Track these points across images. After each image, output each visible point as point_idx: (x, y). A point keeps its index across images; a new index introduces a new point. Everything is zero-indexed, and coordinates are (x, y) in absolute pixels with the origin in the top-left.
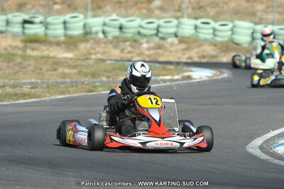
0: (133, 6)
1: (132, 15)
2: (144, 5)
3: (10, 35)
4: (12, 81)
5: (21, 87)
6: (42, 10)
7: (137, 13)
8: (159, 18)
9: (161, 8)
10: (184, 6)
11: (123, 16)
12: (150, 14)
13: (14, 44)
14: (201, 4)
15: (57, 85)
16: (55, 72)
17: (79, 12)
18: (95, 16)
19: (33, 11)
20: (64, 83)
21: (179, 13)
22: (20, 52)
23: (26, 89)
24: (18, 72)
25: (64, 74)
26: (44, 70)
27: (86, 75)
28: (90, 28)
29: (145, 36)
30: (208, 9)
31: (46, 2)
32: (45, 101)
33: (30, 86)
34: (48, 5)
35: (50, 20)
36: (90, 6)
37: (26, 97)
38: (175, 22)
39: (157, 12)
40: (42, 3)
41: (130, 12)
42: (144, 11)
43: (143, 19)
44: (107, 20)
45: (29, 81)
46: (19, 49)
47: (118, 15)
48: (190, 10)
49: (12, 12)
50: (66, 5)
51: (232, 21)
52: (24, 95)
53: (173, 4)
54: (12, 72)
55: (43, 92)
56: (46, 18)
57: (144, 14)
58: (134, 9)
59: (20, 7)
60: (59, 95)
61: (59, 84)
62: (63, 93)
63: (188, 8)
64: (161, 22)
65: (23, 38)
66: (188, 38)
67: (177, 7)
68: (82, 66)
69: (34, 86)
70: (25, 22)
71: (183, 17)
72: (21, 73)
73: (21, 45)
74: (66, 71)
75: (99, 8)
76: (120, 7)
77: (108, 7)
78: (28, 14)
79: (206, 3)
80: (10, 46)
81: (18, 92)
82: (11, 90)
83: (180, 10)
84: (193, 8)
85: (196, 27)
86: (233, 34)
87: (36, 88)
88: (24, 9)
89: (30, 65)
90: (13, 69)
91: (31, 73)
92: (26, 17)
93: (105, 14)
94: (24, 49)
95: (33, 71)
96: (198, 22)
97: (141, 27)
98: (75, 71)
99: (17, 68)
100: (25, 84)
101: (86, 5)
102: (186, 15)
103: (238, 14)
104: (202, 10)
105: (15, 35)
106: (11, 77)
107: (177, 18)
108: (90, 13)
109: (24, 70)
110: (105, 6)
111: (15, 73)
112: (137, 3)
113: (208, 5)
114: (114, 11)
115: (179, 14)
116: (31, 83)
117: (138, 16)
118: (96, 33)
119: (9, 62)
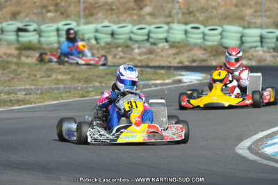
0: (125, 12)
1: (124, 21)
2: (135, 12)
3: (5, 43)
4: (7, 88)
5: (16, 94)
6: (35, 18)
7: (128, 19)
8: (150, 24)
9: (152, 15)
10: (174, 11)
11: (114, 23)
12: (141, 19)
13: (8, 51)
14: (191, 9)
15: (50, 91)
16: (49, 79)
17: (72, 20)
18: (87, 23)
19: (27, 19)
20: (58, 89)
21: (169, 18)
22: (14, 60)
23: (21, 96)
24: (13, 78)
25: (58, 80)
26: (38, 76)
27: (79, 80)
28: (83, 35)
29: (136, 41)
30: (198, 14)
31: (40, 10)
32: (39, 107)
33: (25, 93)
34: (41, 13)
35: (43, 27)
36: (82, 13)
37: (20, 103)
38: (166, 27)
39: (148, 18)
40: (35, 11)
41: (122, 18)
42: (135, 17)
43: (134, 25)
44: (99, 26)
45: (23, 87)
46: (14, 57)
47: (110, 22)
48: (180, 15)
49: (6, 21)
50: (59, 13)
51: (221, 26)
52: (18, 102)
53: (164, 10)
54: (7, 79)
55: (36, 98)
56: (39, 26)
57: (135, 20)
58: (126, 15)
59: (14, 16)
60: (53, 100)
61: (53, 90)
62: (56, 99)
63: (178, 13)
64: (152, 28)
65: (17, 45)
66: (179, 43)
67: (167, 13)
68: (75, 72)
69: (28, 92)
70: (19, 30)
71: (173, 23)
72: (16, 80)
73: (15, 52)
74: (60, 77)
75: (92, 15)
76: (112, 14)
77: (100, 14)
78: (22, 22)
79: (195, 9)
80: (5, 54)
81: (12, 98)
82: (6, 96)
83: (170, 16)
84: (183, 14)
85: (186, 32)
86: (222, 38)
87: (30, 94)
88: (18, 17)
89: (25, 72)
90: (8, 76)
91: (25, 80)
92: (20, 25)
93: (97, 21)
94: (19, 56)
95: (27, 78)
96: (188, 27)
97: (132, 32)
98: (68, 77)
99: (12, 75)
100: (19, 90)
101: (79, 12)
102: (176, 20)
103: (227, 18)
104: (192, 15)
105: (9, 43)
106: (6, 84)
107: (168, 23)
108: (83, 20)
109: (19, 77)
110: (97, 13)
111: (10, 80)
112: (128, 10)
113: (198, 10)
114: (106, 18)
115: (169, 20)
116: (25, 90)
117: (129, 22)
118: (89, 39)
119: (4, 70)
